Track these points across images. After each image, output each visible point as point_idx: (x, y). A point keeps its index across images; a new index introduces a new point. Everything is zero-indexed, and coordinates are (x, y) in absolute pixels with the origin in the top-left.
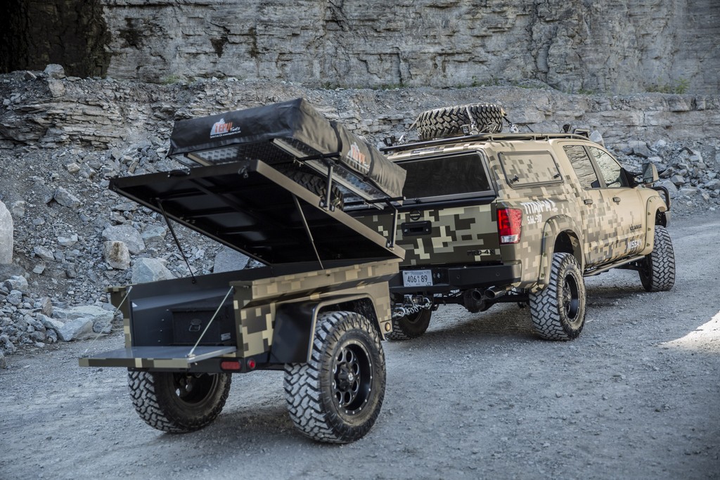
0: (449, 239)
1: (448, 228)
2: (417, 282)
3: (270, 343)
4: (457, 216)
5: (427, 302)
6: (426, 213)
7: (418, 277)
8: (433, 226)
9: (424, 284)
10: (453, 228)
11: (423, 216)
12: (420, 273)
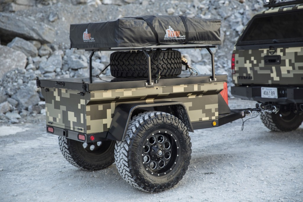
0: (291, 68)
1: (290, 61)
2: (269, 95)
3: (108, 127)
4: (296, 53)
5: (274, 109)
6: (279, 50)
7: (270, 92)
8: (282, 59)
9: (272, 97)
10: (293, 61)
11: (277, 52)
12: (271, 90)
